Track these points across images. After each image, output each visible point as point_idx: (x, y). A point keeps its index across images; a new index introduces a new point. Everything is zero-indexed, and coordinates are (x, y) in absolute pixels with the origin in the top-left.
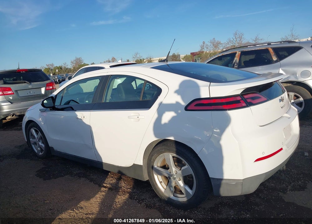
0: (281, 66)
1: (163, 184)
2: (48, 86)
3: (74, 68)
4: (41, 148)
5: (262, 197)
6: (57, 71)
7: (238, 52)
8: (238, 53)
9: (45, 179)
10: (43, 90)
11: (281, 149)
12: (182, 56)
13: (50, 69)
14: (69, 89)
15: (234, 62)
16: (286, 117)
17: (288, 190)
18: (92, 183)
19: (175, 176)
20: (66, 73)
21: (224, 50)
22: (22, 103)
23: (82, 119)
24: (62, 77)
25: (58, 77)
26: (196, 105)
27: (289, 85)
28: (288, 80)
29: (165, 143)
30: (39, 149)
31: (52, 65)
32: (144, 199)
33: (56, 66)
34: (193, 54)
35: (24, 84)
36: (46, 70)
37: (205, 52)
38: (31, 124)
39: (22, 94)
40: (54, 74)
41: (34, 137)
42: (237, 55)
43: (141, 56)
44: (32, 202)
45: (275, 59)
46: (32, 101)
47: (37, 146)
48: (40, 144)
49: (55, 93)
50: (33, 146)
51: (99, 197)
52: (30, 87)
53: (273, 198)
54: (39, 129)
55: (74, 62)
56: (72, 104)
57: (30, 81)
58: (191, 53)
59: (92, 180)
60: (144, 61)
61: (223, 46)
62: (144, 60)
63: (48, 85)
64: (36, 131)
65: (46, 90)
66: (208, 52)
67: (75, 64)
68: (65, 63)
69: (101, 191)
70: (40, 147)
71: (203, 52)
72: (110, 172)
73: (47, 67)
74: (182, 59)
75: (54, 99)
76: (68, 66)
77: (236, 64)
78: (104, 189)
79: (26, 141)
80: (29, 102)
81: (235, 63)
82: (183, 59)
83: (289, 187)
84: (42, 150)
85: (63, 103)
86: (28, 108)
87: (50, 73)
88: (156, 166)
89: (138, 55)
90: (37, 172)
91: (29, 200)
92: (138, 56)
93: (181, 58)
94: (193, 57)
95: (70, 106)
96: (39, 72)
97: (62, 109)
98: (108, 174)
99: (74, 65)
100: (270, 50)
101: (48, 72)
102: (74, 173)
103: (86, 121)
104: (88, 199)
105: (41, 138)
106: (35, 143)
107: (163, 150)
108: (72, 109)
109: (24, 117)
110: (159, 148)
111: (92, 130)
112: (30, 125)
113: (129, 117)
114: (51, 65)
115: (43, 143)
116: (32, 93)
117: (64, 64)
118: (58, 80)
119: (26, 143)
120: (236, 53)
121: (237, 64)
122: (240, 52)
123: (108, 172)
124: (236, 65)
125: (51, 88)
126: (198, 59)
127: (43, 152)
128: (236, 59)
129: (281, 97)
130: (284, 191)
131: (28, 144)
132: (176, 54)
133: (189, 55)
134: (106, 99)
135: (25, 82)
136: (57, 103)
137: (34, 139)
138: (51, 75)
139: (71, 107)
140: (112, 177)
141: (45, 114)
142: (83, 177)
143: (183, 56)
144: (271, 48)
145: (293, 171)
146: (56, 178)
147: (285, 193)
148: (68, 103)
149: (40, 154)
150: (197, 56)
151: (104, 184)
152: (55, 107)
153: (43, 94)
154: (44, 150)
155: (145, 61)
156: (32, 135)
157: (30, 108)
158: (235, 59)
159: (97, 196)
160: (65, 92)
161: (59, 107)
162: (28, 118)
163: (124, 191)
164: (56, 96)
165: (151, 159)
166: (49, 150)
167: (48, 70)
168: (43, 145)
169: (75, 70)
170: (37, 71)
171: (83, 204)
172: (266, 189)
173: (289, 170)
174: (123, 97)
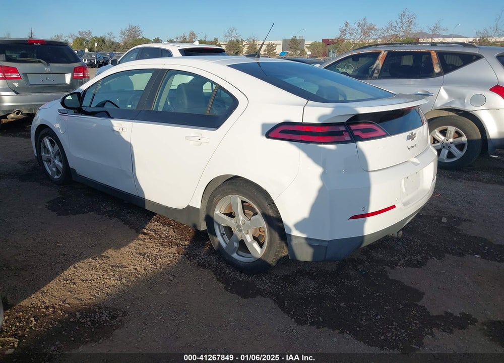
0: (444, 83)
1: (225, 236)
2: (77, 72)
3: (125, 43)
4: (57, 168)
5: (360, 270)
6: (96, 45)
7: (383, 52)
8: (383, 54)
9: (59, 214)
10: (68, 78)
11: (394, 207)
12: (308, 42)
13: (84, 40)
14: (105, 84)
15: (374, 67)
16: (413, 163)
17: (399, 264)
18: (127, 227)
19: (242, 228)
20: (111, 50)
21: (379, 41)
22: (33, 95)
23: (120, 132)
24: (104, 58)
25: (96, 56)
26: (282, 132)
27: (451, 114)
28: (451, 107)
29: (233, 181)
30: (54, 169)
31: (89, 34)
32: (196, 255)
33: (95, 36)
34: (326, 42)
35: (37, 65)
36: (78, 41)
37: (346, 41)
38: (44, 130)
39: (33, 80)
40: (90, 50)
41: (48, 152)
42: (381, 56)
43: (238, 35)
44: (38, 242)
45: (437, 69)
46: (49, 94)
47: (52, 165)
48: (56, 162)
49: (84, 87)
50: (46, 164)
51: (134, 247)
52: (47, 69)
53: (375, 272)
54: (55, 140)
55: (127, 33)
56: (108, 107)
57: (49, 60)
58: (323, 39)
59: (127, 223)
60: (242, 43)
61: (379, 34)
62: (242, 41)
63: (76, 70)
64: (51, 142)
65: (73, 78)
66: (351, 41)
67: (127, 36)
68: (112, 33)
69: (138, 239)
70: (56, 166)
71: (343, 40)
72: (156, 214)
73: (80, 37)
74: (306, 47)
75: (81, 96)
76: (115, 39)
77: (376, 71)
78: (143, 236)
79: (36, 155)
80: (44, 94)
81: (375, 69)
82: (308, 48)
83: (402, 261)
84: (58, 172)
85: (94, 105)
86: (43, 104)
87: (84, 47)
88: (218, 212)
89: (234, 31)
90: (48, 202)
91: (35, 239)
92: (234, 34)
93: (305, 45)
94: (326, 47)
95: (104, 111)
96: (62, 47)
97: (93, 114)
98: (153, 217)
99: (125, 39)
100: (433, 54)
101: (81, 44)
102: (103, 210)
103: (126, 136)
104: (118, 247)
105: (58, 154)
106: (49, 161)
107: (230, 190)
108: (108, 115)
109: (35, 118)
110: (223, 187)
111: (133, 151)
112: (42, 132)
113: (187, 138)
114: (86, 33)
115: (60, 161)
116: (51, 80)
117: (109, 34)
118: (97, 62)
119: (35, 158)
120: (379, 53)
121: (378, 72)
122: (386, 52)
123: (154, 214)
124: (376, 73)
125: (81, 75)
126: (334, 51)
127: (61, 175)
128: (379, 63)
129: (412, 133)
130: (393, 265)
131: (38, 161)
132: (298, 38)
133: (319, 43)
134: (157, 107)
135: (40, 62)
136: (86, 103)
137: (48, 153)
138: (86, 50)
139: (107, 112)
140: (157, 222)
141: (66, 118)
142: (115, 217)
143: (310, 43)
144: (435, 51)
145: (416, 240)
146: (75, 215)
147: (392, 268)
148: (102, 104)
149: (56, 177)
150: (332, 45)
151: (144, 230)
152: (82, 109)
153: (67, 84)
154: (61, 172)
155: (244, 43)
156: (45, 147)
157: (47, 105)
158: (377, 62)
159: (132, 244)
160: (99, 87)
161: (89, 110)
162: (41, 120)
163: (171, 242)
164: (85, 91)
165: (212, 202)
166: (68, 173)
167: (81, 42)
168: (61, 165)
169: (126, 46)
170: (60, 45)
171: (110, 252)
172: (369, 260)
173: (411, 238)
174: (185, 106)
